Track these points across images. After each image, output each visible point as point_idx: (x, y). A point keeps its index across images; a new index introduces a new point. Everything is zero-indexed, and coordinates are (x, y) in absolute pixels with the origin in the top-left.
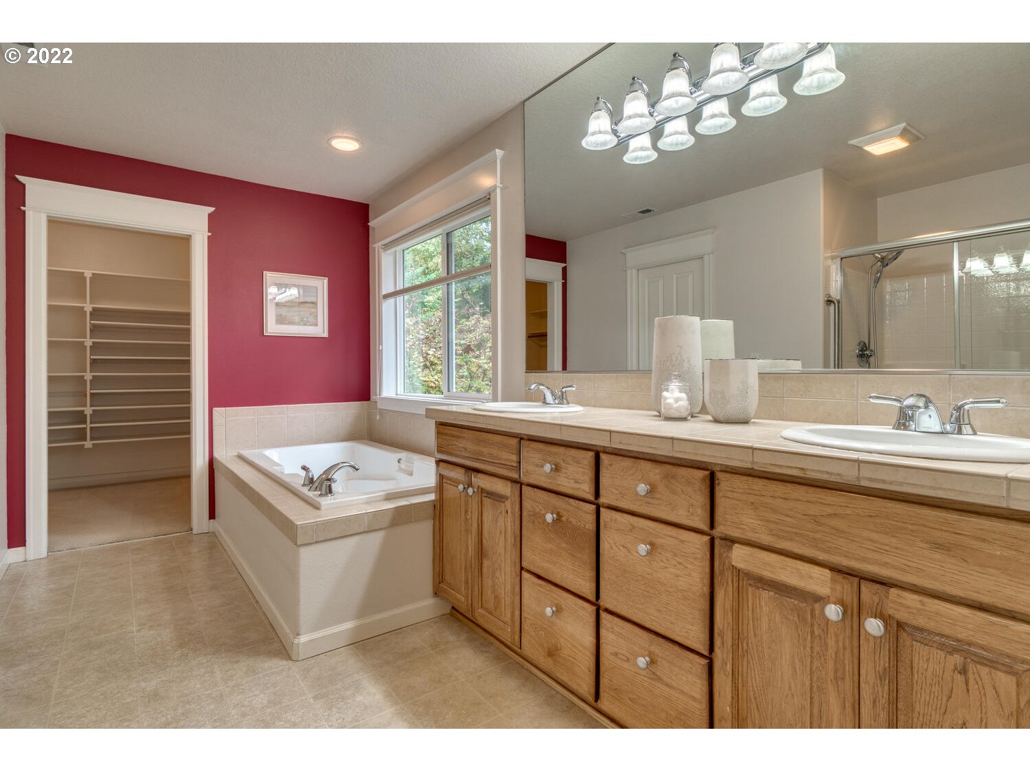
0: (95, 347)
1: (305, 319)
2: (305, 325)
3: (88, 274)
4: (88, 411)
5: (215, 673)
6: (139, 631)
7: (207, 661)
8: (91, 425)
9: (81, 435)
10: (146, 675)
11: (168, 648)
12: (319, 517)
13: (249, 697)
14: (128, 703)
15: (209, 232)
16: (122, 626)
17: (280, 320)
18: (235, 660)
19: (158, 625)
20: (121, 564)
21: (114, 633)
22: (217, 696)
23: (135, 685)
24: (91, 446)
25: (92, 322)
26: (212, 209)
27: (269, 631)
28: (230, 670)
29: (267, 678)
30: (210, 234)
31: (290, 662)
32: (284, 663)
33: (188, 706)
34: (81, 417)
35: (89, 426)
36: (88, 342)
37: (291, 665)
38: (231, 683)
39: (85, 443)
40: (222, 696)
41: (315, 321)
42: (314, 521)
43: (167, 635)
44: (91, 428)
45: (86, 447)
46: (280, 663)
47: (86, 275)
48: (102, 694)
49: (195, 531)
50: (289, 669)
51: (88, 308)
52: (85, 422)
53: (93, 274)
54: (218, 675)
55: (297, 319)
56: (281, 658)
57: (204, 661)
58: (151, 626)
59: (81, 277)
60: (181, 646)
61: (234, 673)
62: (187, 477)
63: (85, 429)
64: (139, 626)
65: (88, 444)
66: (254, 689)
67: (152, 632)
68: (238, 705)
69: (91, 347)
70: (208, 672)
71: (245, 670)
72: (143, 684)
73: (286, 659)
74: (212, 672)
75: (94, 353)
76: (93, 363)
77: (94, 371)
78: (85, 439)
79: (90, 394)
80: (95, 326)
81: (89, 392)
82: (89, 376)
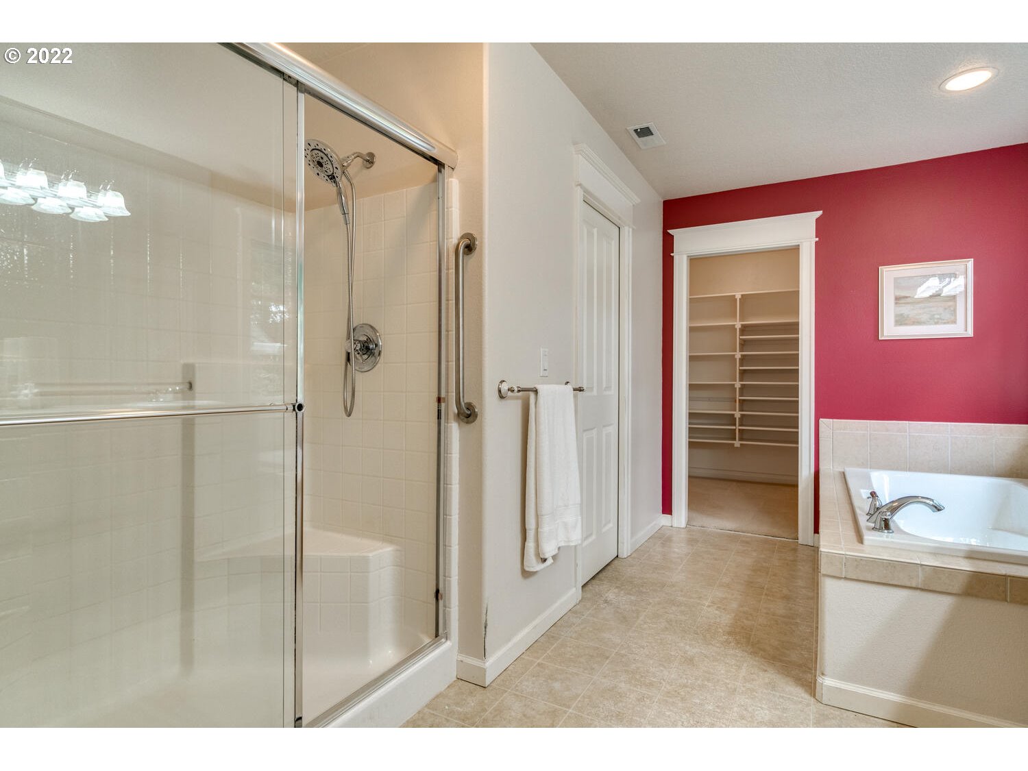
0: (743, 359)
1: (936, 316)
2: (936, 323)
4: (737, 414)
5: (741, 669)
6: (709, 606)
7: (742, 657)
8: (740, 428)
9: (732, 434)
10: (694, 642)
11: (720, 630)
12: (862, 551)
13: (756, 706)
14: (671, 655)
15: (816, 237)
16: (701, 597)
17: (901, 321)
18: (765, 668)
19: (724, 609)
20: (726, 550)
21: (692, 600)
22: (731, 688)
23: (682, 645)
24: (739, 446)
25: (741, 337)
26: (819, 213)
27: (812, 660)
28: (754, 673)
29: (781, 700)
30: (817, 239)
31: (813, 699)
32: (807, 696)
33: (706, 683)
34: (731, 419)
35: (737, 427)
36: (738, 355)
37: (812, 702)
38: (748, 685)
39: (734, 442)
40: (735, 691)
41: (953, 318)
42: (844, 553)
43: (726, 619)
44: (739, 430)
45: (735, 446)
46: (803, 695)
47: (737, 297)
48: (661, 639)
49: (800, 541)
50: (808, 705)
51: (738, 325)
52: (735, 425)
53: (742, 295)
54: (743, 672)
55: (925, 317)
56: (806, 691)
57: (739, 655)
58: (718, 607)
59: (733, 298)
60: (730, 633)
61: (757, 678)
62: (795, 486)
63: (735, 430)
64: (712, 603)
65: (737, 443)
66: (764, 702)
67: (717, 612)
68: (743, 706)
69: (740, 360)
70: (737, 666)
71: (767, 681)
72: (688, 647)
73: (811, 694)
74: (739, 667)
75: (741, 365)
76: (743, 373)
77: (741, 380)
78: (734, 439)
79: (739, 400)
80: (744, 341)
81: (738, 398)
82: (738, 385)
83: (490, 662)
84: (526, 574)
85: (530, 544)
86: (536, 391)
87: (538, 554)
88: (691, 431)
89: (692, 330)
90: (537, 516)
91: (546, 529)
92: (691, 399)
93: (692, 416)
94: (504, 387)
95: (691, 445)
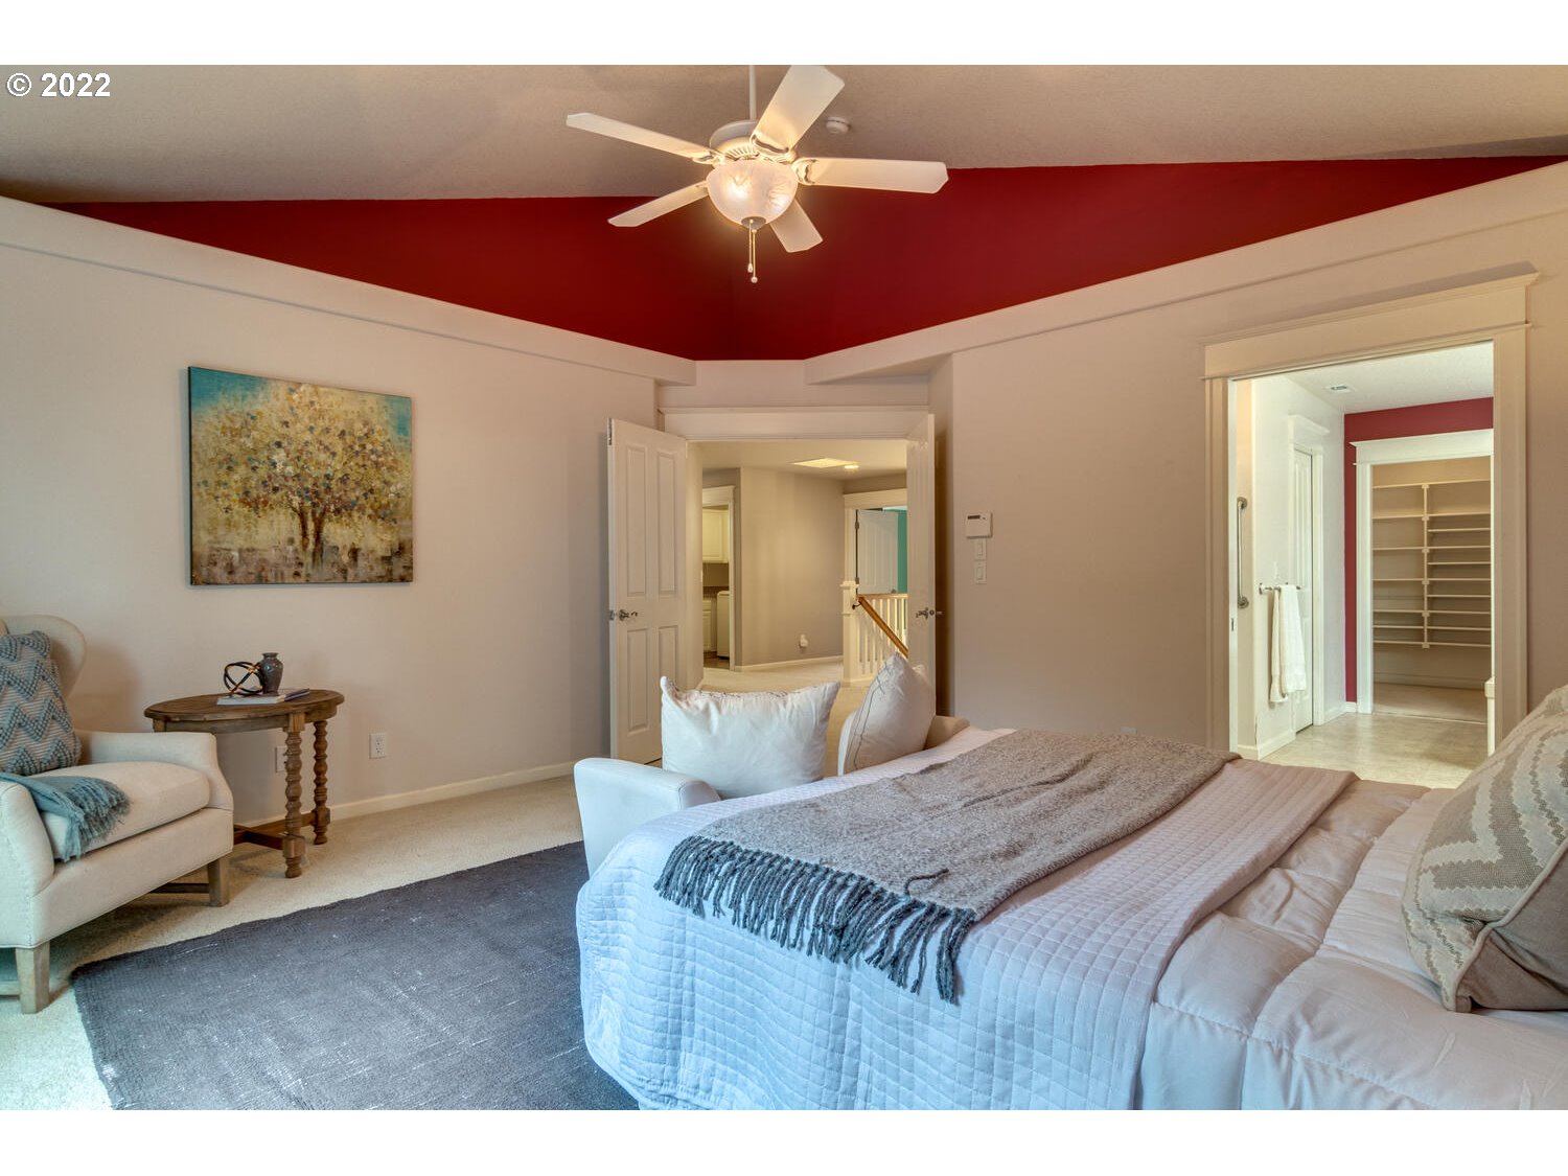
0: (1432, 554)
3: (1425, 486)
4: (1426, 613)
8: (1429, 627)
9: (1419, 635)
24: (1428, 647)
25: (1429, 530)
34: (1419, 619)
35: (1426, 627)
36: (1426, 550)
39: (1423, 643)
44: (1429, 630)
45: (1424, 647)
51: (1426, 517)
52: (1422, 624)
53: (1430, 486)
59: (1419, 488)
63: (1423, 630)
65: (1426, 644)
69: (1428, 555)
75: (1430, 560)
76: (1432, 570)
77: (1430, 576)
78: (1423, 640)
79: (1428, 598)
80: (1434, 533)
81: (1426, 595)
82: (1426, 581)
83: (1259, 747)
84: (1271, 705)
85: (1276, 684)
86: (1280, 590)
87: (1281, 691)
88: (1376, 632)
89: (1375, 522)
90: (1281, 667)
91: (1288, 675)
92: (1375, 598)
93: (1377, 616)
94: (1263, 587)
95: (1377, 647)
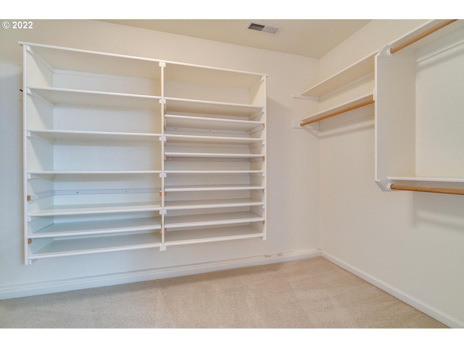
0: (169, 143)
3: (162, 64)
24: (165, 249)
47: (160, 65)
51: (163, 100)
65: (163, 246)
